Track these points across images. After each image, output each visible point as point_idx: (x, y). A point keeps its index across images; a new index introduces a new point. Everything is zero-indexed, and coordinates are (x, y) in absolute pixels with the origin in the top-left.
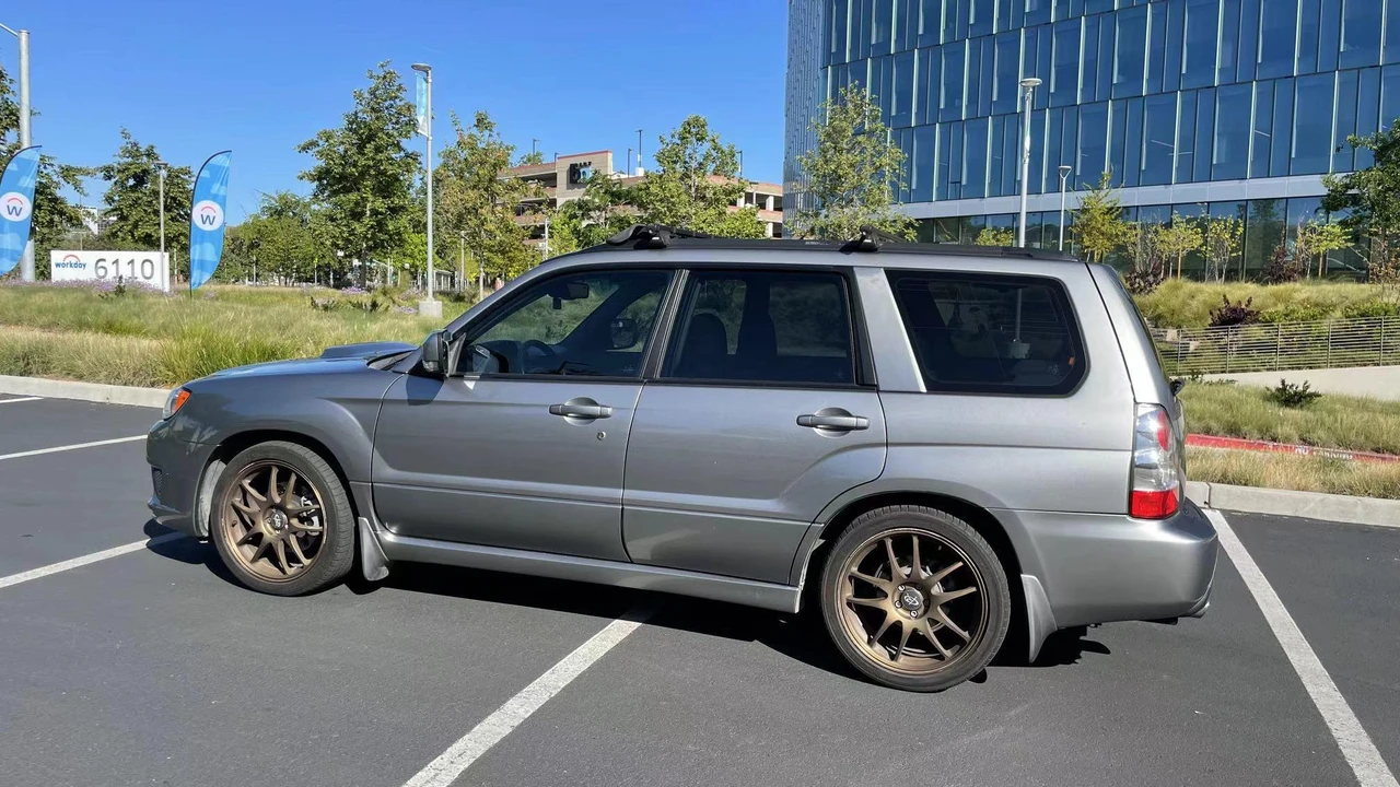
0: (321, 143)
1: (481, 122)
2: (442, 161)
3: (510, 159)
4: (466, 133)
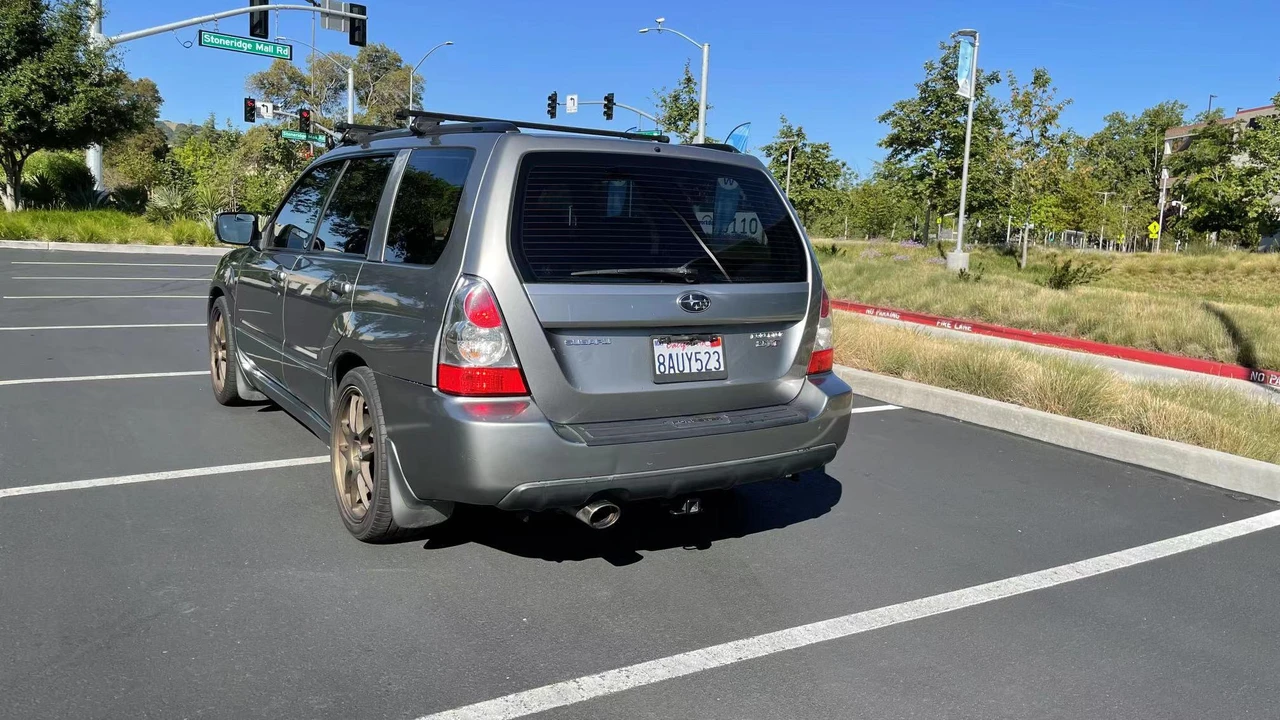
0: (897, 112)
1: (1040, 80)
2: (1107, 124)
3: (1185, 118)
4: (1022, 92)
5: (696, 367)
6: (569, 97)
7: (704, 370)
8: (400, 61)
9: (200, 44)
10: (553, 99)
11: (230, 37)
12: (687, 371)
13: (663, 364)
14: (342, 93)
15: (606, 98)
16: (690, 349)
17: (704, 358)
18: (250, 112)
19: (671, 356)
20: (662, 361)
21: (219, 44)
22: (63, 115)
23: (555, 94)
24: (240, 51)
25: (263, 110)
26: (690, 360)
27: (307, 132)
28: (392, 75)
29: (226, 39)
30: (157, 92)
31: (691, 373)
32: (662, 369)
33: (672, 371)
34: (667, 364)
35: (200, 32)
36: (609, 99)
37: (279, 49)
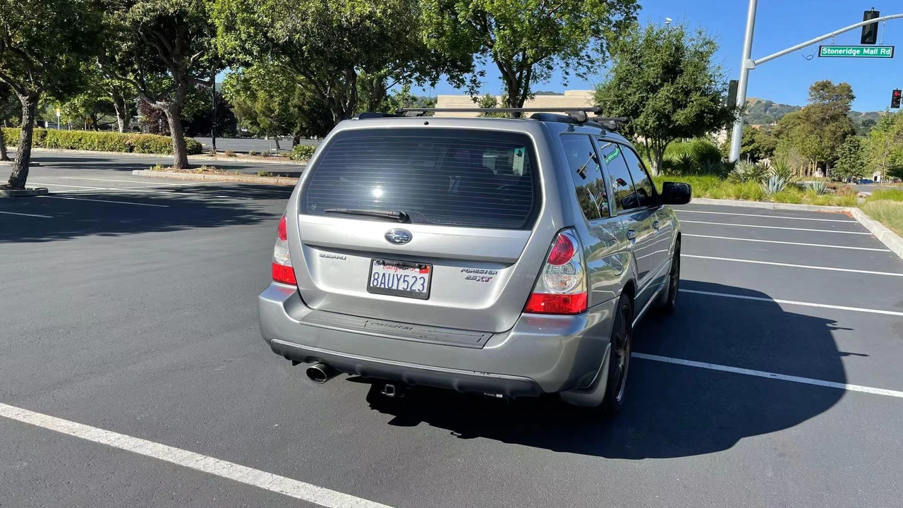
5: (402, 286)
7: (409, 290)
9: (819, 56)
11: (843, 47)
12: (395, 287)
13: (377, 279)
16: (401, 272)
17: (411, 281)
18: (897, 100)
19: (384, 275)
20: (376, 277)
21: (834, 54)
22: (680, 117)
24: (851, 56)
26: (398, 280)
29: (839, 49)
30: (851, 91)
31: (397, 290)
32: (375, 284)
33: (383, 286)
34: (380, 280)
35: (820, 47)
37: (883, 51)
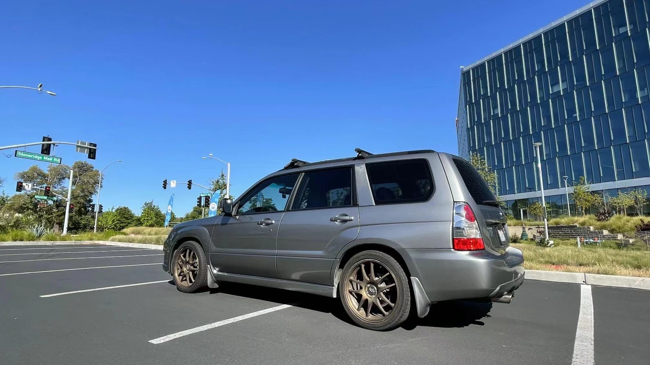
6: (172, 181)
8: (93, 168)
9: (16, 156)
10: (165, 183)
11: (31, 154)
14: (63, 180)
15: (188, 182)
16: (501, 232)
17: (504, 236)
18: (20, 187)
21: (25, 157)
23: (166, 180)
24: (36, 160)
25: (26, 187)
27: (48, 196)
28: (89, 173)
29: (29, 154)
35: (16, 151)
36: (190, 183)
37: (55, 159)
